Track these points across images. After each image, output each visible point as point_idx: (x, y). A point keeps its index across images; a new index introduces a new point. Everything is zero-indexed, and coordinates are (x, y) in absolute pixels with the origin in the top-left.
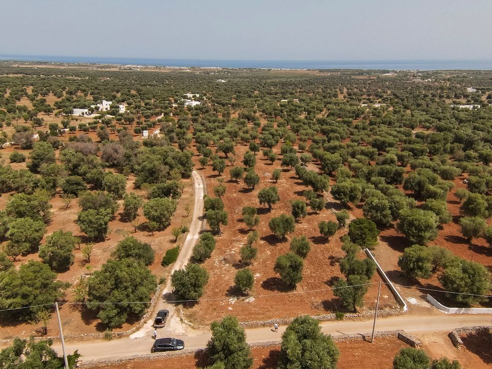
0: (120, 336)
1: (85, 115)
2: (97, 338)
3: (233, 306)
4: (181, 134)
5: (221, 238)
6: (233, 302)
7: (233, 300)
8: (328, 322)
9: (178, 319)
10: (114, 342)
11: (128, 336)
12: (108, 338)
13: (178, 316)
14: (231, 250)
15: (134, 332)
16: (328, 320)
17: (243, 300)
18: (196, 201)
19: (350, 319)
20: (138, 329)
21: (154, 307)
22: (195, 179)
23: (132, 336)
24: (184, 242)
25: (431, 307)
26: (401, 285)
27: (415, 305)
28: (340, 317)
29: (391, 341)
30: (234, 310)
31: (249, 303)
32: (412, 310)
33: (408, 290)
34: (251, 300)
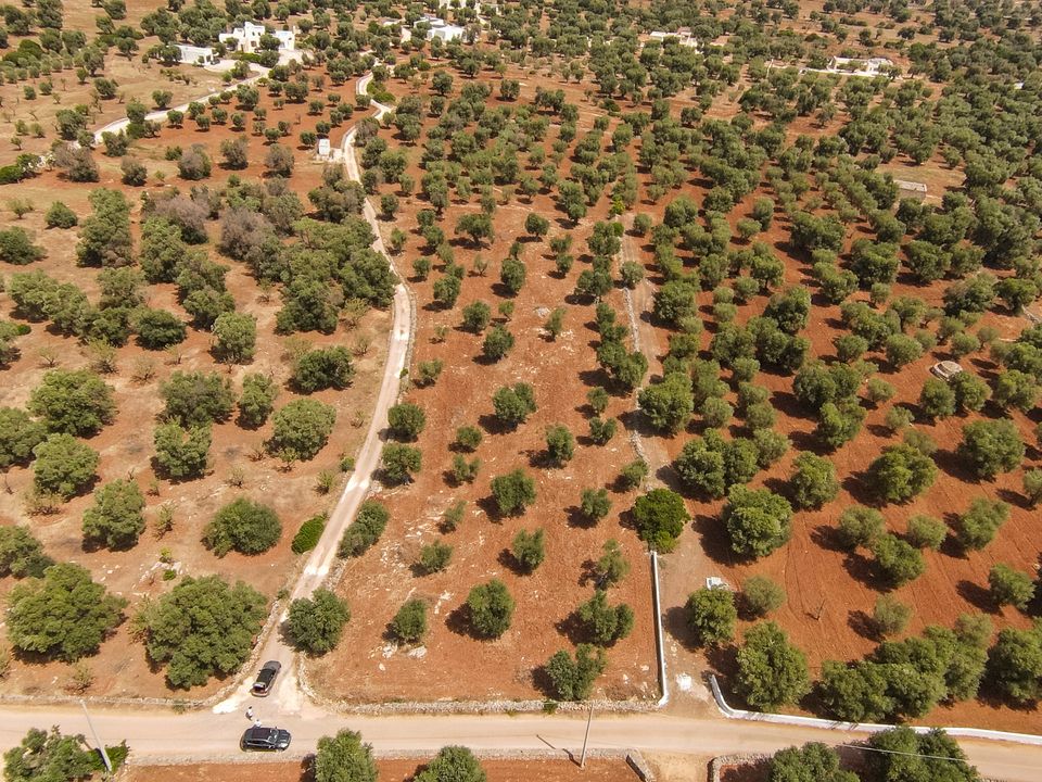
0: (198, 707)
1: (207, 64)
2: (163, 707)
3: (389, 663)
4: (393, 164)
5: (407, 492)
6: (389, 655)
7: (390, 650)
8: (528, 716)
9: (294, 680)
10: (189, 718)
11: (210, 707)
12: (179, 708)
13: (296, 674)
14: (416, 530)
15: (221, 700)
16: (531, 712)
17: (407, 651)
18: (385, 383)
19: (566, 712)
20: (227, 696)
21: (262, 649)
22: (398, 312)
23: (217, 709)
24: (340, 496)
25: (710, 700)
26: (682, 644)
27: (684, 692)
28: (549, 709)
29: (613, 766)
30: (388, 672)
31: (414, 658)
32: (673, 706)
33: (688, 656)
34: (420, 652)
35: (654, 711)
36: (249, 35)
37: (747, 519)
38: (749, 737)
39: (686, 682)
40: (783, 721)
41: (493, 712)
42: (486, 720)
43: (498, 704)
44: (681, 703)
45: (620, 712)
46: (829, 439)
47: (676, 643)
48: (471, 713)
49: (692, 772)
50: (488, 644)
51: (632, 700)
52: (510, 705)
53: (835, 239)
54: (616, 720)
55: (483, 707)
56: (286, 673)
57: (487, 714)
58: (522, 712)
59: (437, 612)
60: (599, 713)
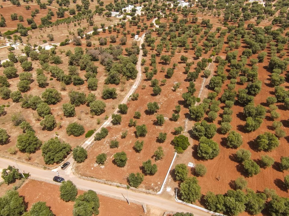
0: (49, 169)
1: (117, 16)
2: (42, 167)
3: (95, 168)
5: (117, 127)
6: (95, 166)
7: (96, 165)
8: (122, 188)
9: (72, 167)
10: (46, 171)
11: (51, 170)
12: (45, 168)
13: (72, 166)
14: (115, 136)
15: (54, 169)
16: (123, 187)
17: (100, 166)
18: (125, 98)
19: (132, 190)
20: (56, 168)
21: (68, 159)
22: (137, 81)
23: (53, 170)
24: (101, 126)
25: (174, 196)
26: (173, 179)
27: (167, 192)
28: (128, 188)
29: (138, 206)
30: (93, 170)
31: (101, 168)
32: (163, 194)
33: (173, 182)
34: (103, 167)
35: (156, 195)
36: (129, 8)
37: (202, 147)
38: (181, 208)
39: (169, 189)
40: (193, 206)
41: (113, 185)
42: (111, 187)
43: (115, 184)
44: (165, 195)
45: (146, 193)
46: (247, 128)
47: (172, 178)
48: (108, 184)
49: (158, 213)
50: (120, 168)
51: (151, 191)
52: (119, 184)
53: (283, 66)
54: (144, 195)
55: (111, 183)
56: (71, 165)
57: (112, 185)
58: (121, 187)
59: (111, 158)
60: (140, 192)
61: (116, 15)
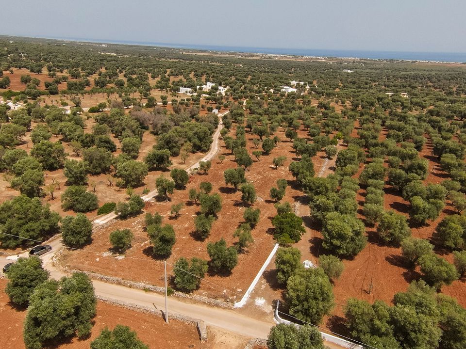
3: (102, 258)
5: (164, 204)
7: (107, 254)
8: (155, 294)
9: (53, 255)
11: (7, 256)
13: (55, 253)
15: (13, 255)
16: (157, 292)
17: (116, 256)
19: (178, 297)
22: (209, 154)
25: (271, 313)
26: (270, 285)
27: (256, 306)
28: (170, 293)
29: (186, 327)
30: (99, 262)
31: (117, 260)
32: (245, 309)
33: (270, 291)
34: (121, 257)
35: (230, 309)
36: (208, 87)
39: (260, 302)
41: (137, 288)
42: (132, 291)
43: (142, 285)
44: (250, 308)
45: (209, 305)
47: (268, 284)
48: (125, 285)
49: (234, 342)
50: (158, 262)
51: (219, 301)
52: (148, 286)
54: (205, 308)
55: (132, 283)
56: (52, 252)
57: (134, 288)
58: (153, 292)
59: (142, 245)
60: (195, 302)
61: (187, 92)
